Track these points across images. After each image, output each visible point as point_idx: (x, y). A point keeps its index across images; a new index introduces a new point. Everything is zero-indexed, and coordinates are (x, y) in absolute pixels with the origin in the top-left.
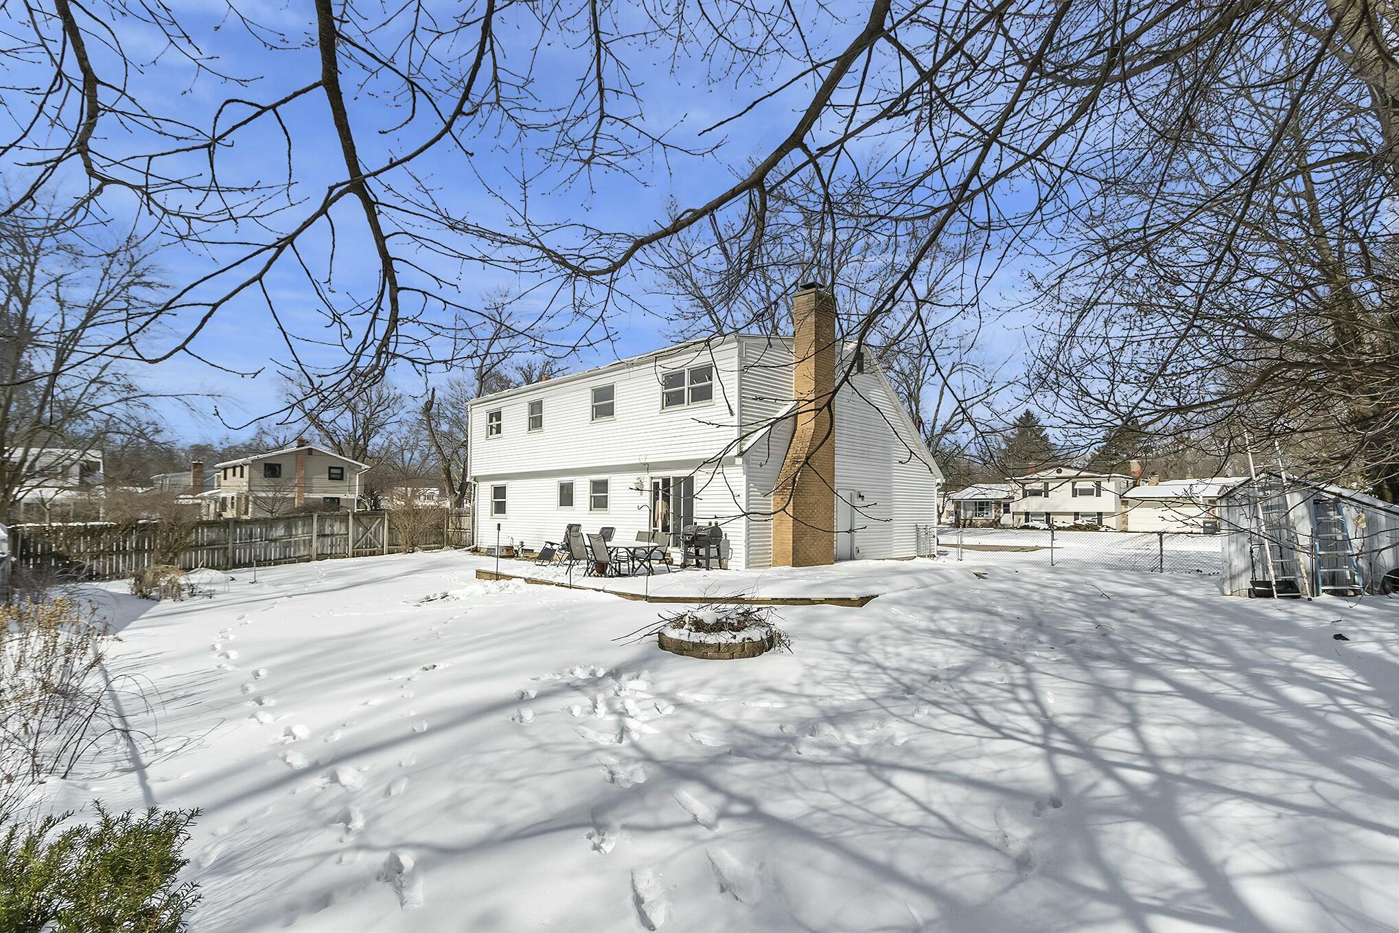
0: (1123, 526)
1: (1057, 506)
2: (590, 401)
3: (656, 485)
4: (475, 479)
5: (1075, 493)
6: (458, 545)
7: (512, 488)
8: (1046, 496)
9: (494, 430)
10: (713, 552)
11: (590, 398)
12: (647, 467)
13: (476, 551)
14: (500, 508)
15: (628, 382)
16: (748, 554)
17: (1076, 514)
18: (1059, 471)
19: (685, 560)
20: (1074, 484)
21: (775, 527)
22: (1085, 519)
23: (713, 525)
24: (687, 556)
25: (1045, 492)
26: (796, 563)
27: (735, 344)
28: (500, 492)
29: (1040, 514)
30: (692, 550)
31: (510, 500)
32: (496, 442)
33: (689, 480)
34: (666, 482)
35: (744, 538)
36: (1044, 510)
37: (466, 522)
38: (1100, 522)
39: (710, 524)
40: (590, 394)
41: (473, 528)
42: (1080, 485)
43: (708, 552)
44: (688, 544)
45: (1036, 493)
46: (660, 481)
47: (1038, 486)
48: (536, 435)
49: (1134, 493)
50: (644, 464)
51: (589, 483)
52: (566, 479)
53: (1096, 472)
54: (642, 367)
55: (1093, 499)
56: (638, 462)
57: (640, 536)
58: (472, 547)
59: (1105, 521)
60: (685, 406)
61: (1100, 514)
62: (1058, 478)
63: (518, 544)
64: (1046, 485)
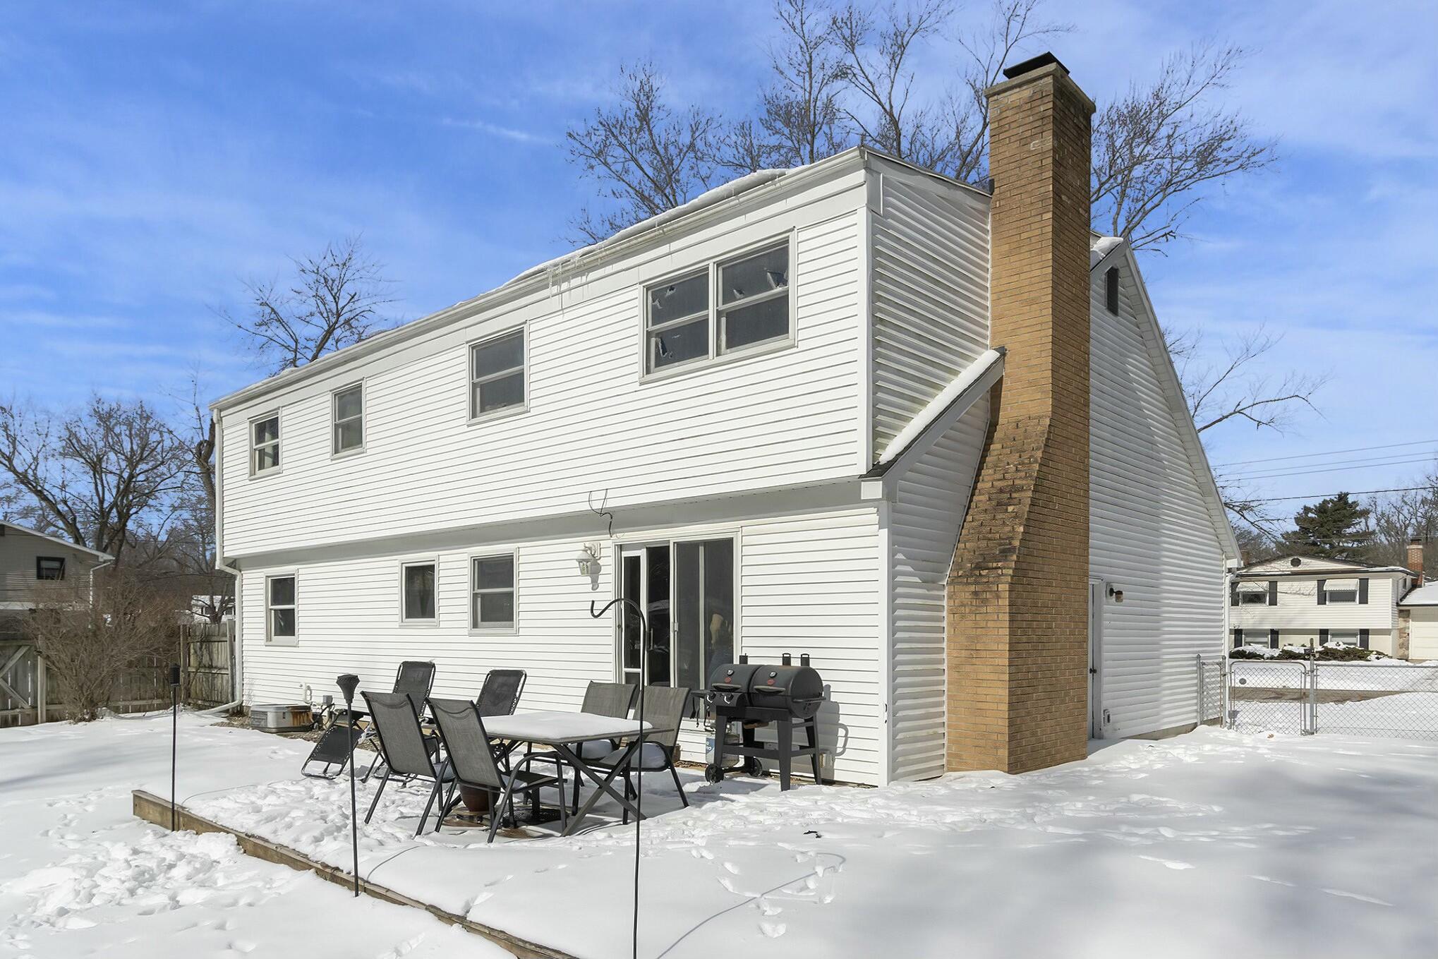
0: (1401, 652)
1: (1290, 621)
2: (466, 374)
3: (633, 564)
4: (234, 563)
5: (1322, 599)
6: (204, 702)
7: (307, 578)
8: (1273, 602)
9: (268, 460)
10: (799, 737)
11: (465, 366)
12: (609, 520)
13: (238, 713)
14: (285, 624)
15: (559, 319)
16: (894, 742)
17: (1324, 633)
18: (1296, 563)
19: (719, 757)
20: (1321, 583)
21: (955, 668)
22: (1341, 640)
23: (796, 663)
24: (722, 745)
25: (1270, 597)
26: (1016, 766)
27: (860, 175)
28: (283, 590)
29: (1261, 633)
30: (736, 728)
31: (303, 607)
32: (270, 483)
33: (721, 552)
34: (658, 555)
35: (883, 697)
36: (1268, 627)
37: (220, 654)
38: (1365, 643)
39: (787, 660)
40: (465, 359)
41: (233, 666)
42: (1331, 585)
43: (785, 737)
44: (724, 714)
45: (1255, 598)
46: (642, 554)
47: (1261, 586)
48: (352, 462)
49: (1415, 598)
50: (602, 513)
51: (468, 564)
52: (419, 558)
53: (1359, 563)
54: (593, 275)
55: (1353, 608)
56: (586, 507)
57: (596, 699)
58: (231, 705)
59: (1375, 643)
60: (711, 358)
61: (1365, 633)
62: (1294, 574)
63: (321, 700)
64: (1273, 585)
